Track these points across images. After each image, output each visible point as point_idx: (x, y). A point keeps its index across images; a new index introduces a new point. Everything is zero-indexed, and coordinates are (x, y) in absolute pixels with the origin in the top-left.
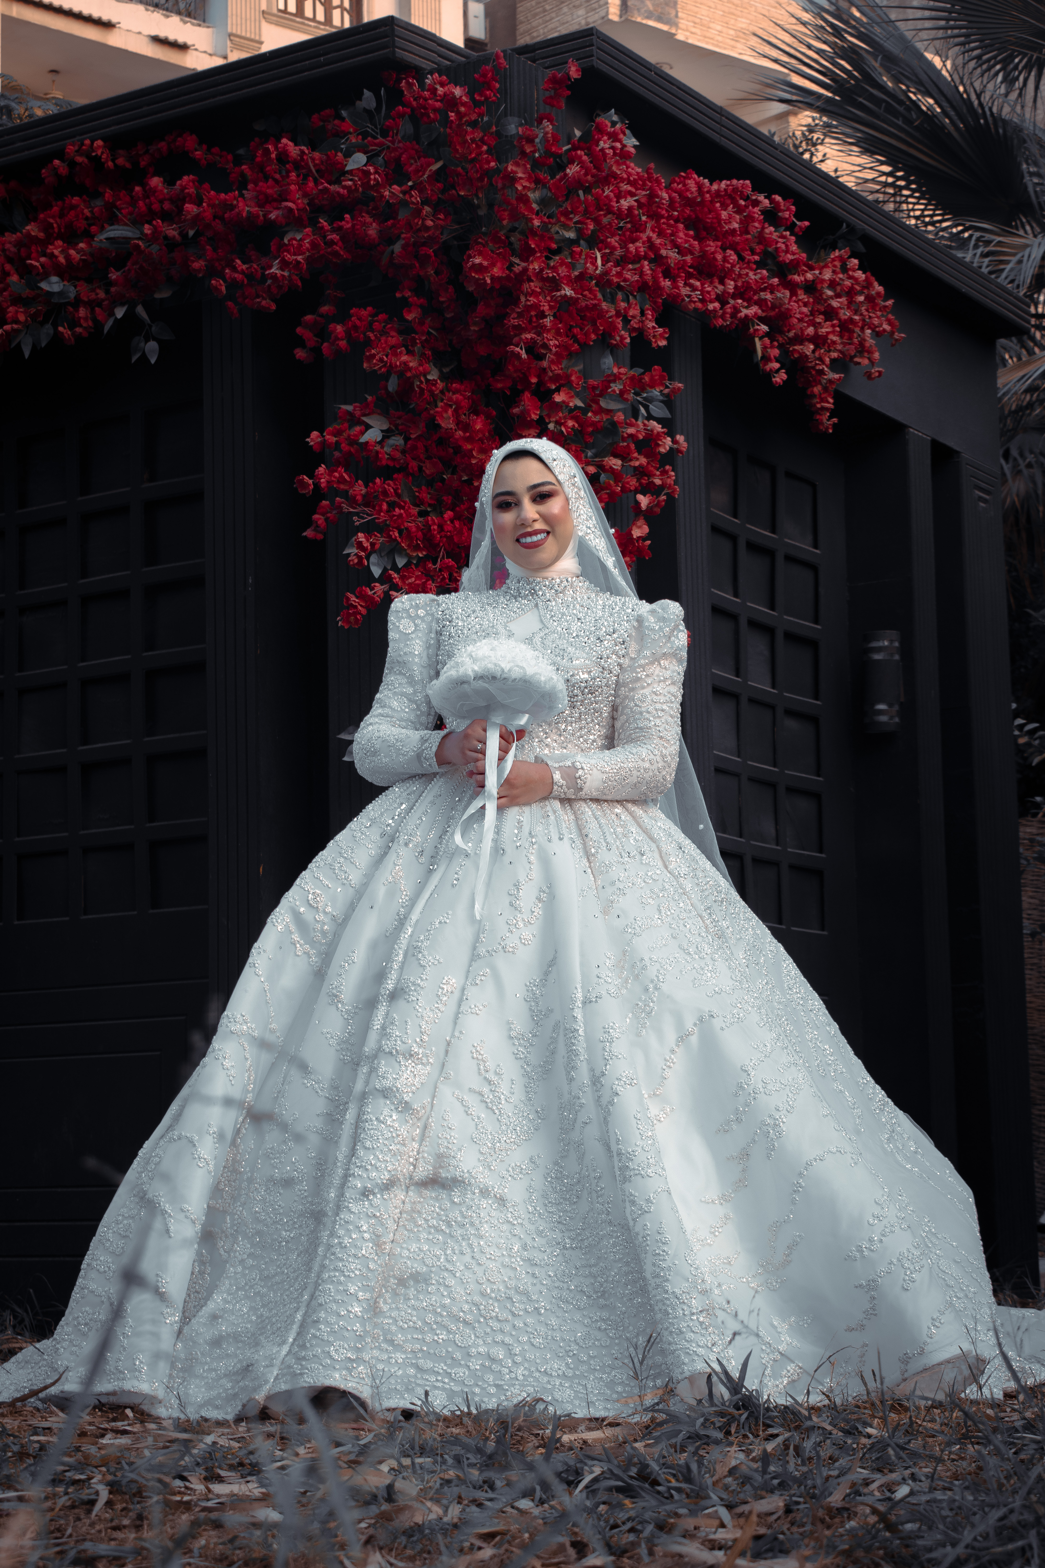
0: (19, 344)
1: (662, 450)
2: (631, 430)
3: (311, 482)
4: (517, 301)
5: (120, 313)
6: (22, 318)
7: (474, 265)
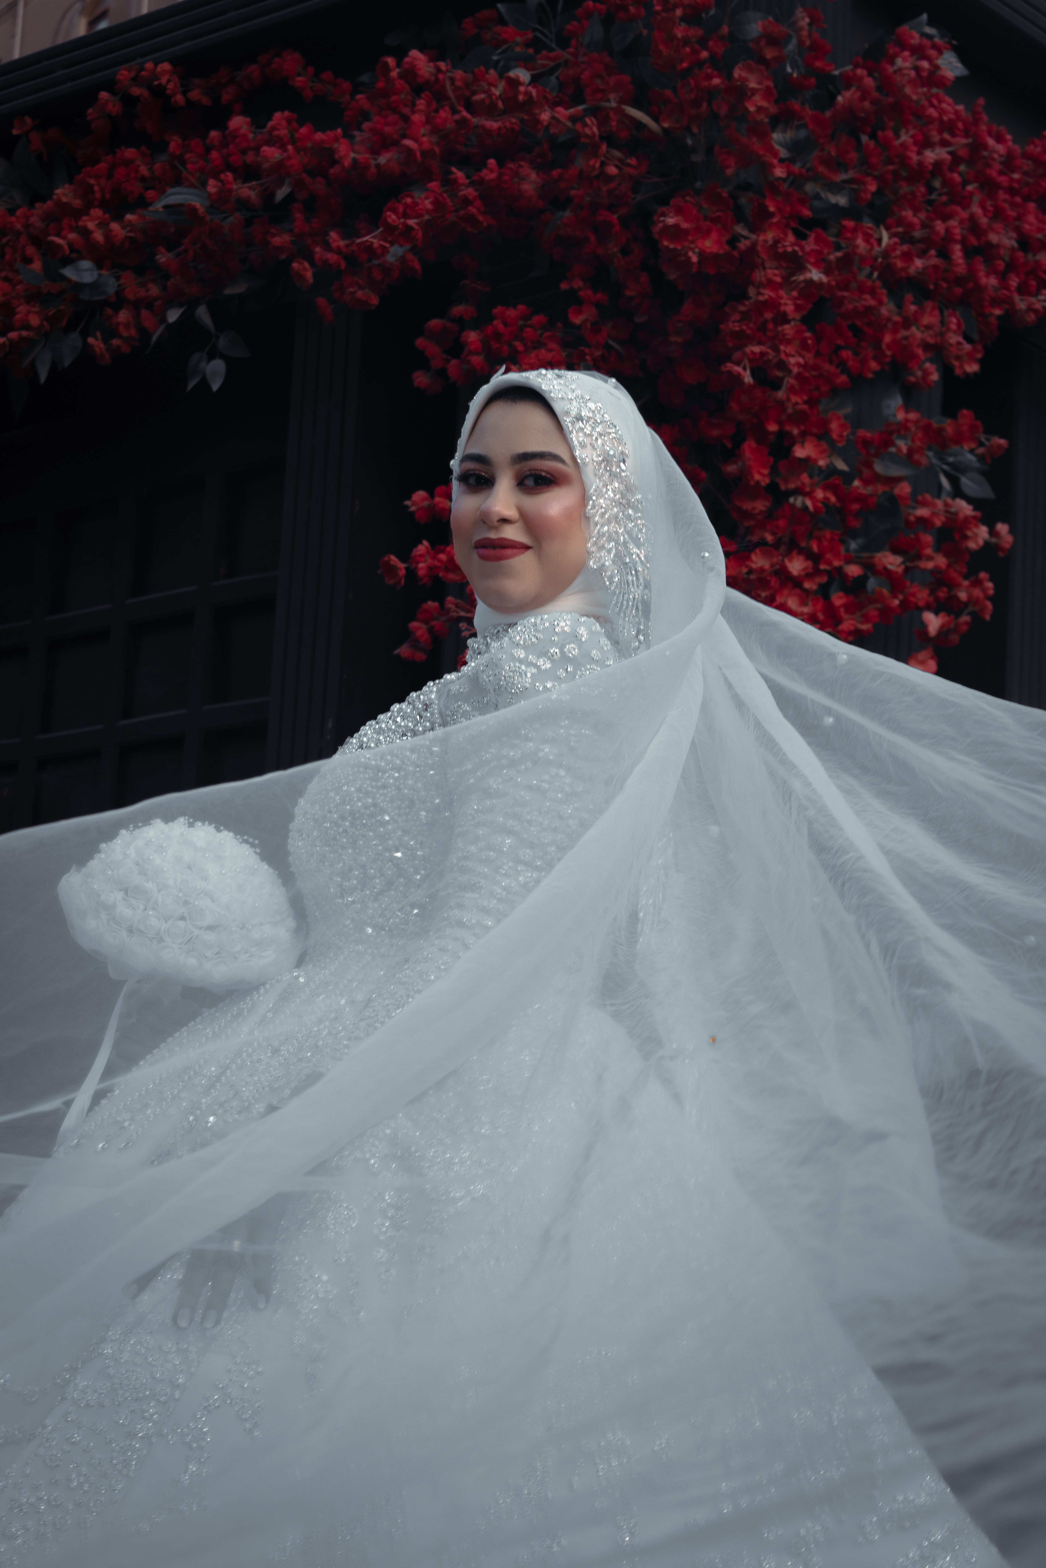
0: (33, 364)
1: (972, 545)
2: (923, 512)
3: (402, 566)
4: (745, 296)
5: (173, 316)
6: (35, 321)
7: (666, 228)
